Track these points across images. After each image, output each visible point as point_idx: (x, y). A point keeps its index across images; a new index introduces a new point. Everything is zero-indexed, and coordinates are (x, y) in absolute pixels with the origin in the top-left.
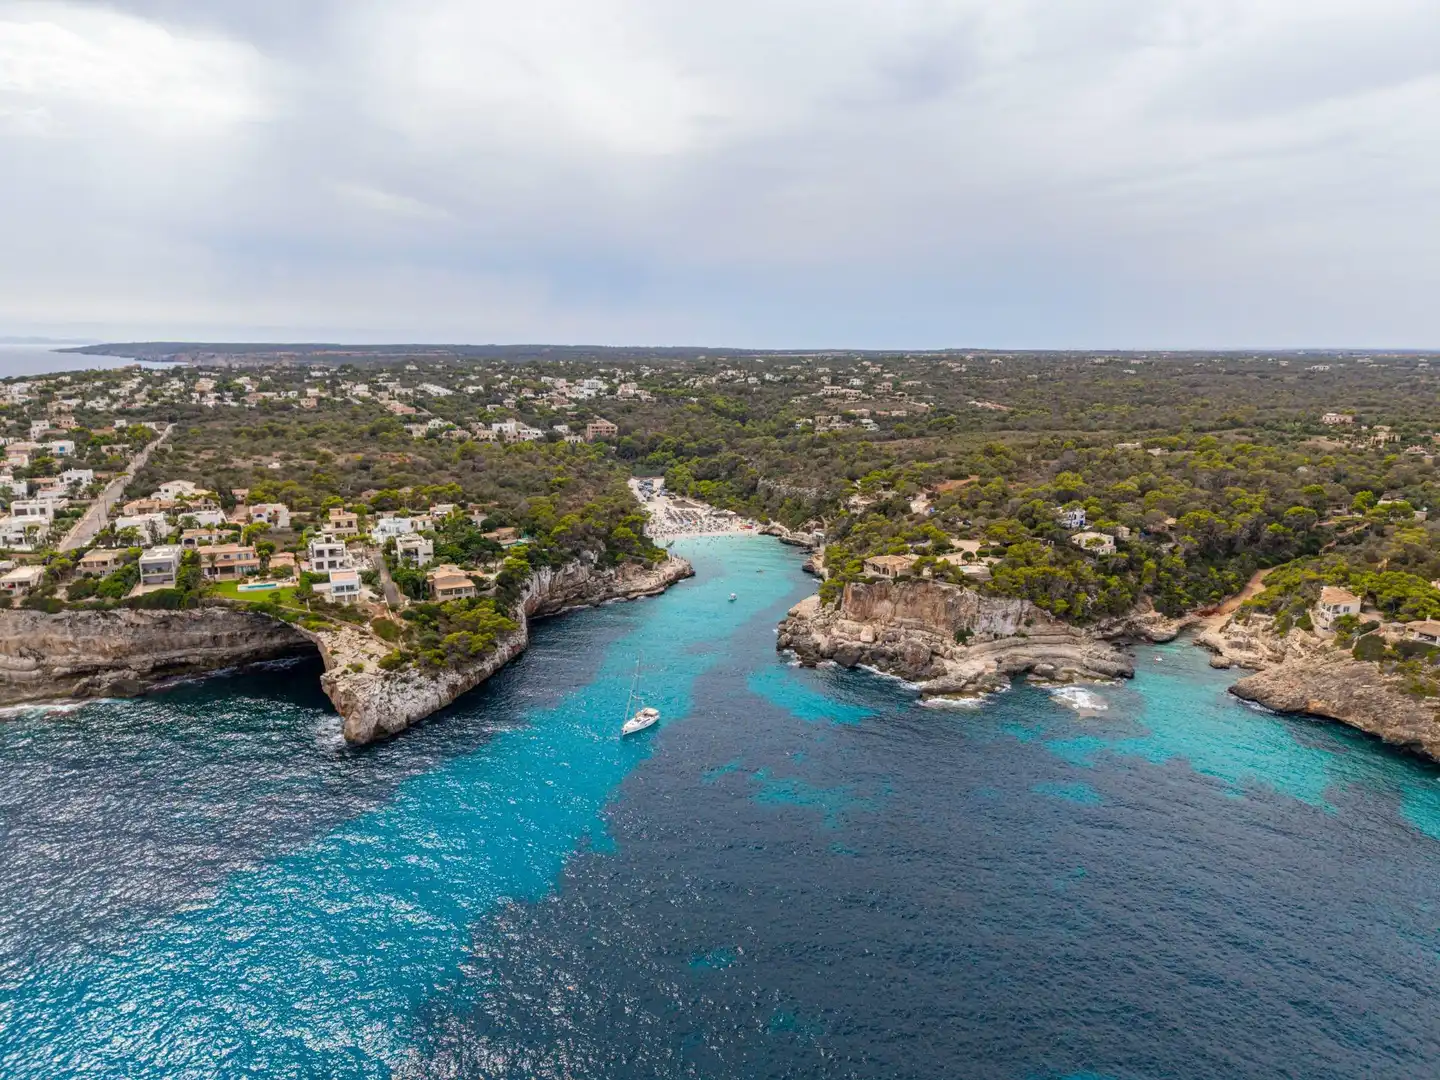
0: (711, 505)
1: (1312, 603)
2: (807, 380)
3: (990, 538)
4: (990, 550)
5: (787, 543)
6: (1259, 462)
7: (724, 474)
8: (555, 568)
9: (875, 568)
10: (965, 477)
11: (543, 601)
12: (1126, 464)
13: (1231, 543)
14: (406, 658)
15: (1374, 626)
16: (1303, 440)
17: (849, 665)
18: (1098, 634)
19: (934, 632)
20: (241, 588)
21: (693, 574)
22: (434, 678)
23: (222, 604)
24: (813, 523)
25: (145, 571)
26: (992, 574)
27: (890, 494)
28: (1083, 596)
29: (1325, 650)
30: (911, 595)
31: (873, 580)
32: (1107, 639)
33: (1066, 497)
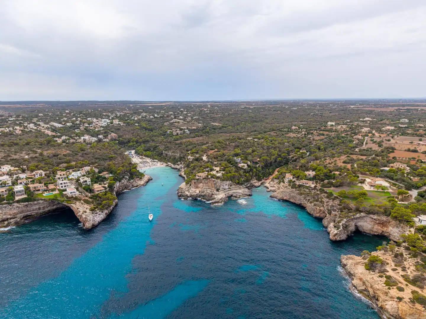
0: (151, 158)
1: (284, 177)
2: (167, 117)
3: (221, 166)
4: (222, 170)
5: (173, 168)
6: (277, 143)
7: (152, 149)
8: (120, 182)
9: (198, 176)
10: (214, 149)
11: (118, 190)
12: (249, 144)
13: (271, 163)
14: (95, 208)
15: (294, 181)
16: (287, 134)
17: (195, 199)
18: (245, 187)
19: (212, 189)
20: (44, 195)
21: (152, 179)
22: (102, 212)
23: (42, 200)
24: (179, 163)
25: (17, 193)
26: (223, 175)
27: (198, 155)
28: (241, 179)
29: (286, 187)
30: (206, 182)
31: (198, 179)
32: (246, 187)
33: (237, 155)
